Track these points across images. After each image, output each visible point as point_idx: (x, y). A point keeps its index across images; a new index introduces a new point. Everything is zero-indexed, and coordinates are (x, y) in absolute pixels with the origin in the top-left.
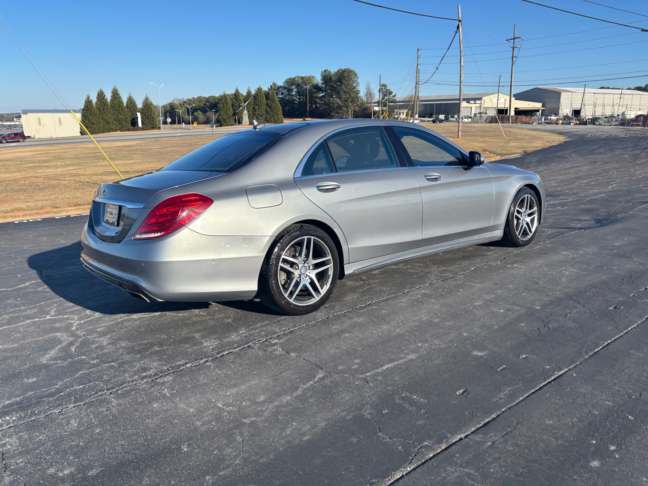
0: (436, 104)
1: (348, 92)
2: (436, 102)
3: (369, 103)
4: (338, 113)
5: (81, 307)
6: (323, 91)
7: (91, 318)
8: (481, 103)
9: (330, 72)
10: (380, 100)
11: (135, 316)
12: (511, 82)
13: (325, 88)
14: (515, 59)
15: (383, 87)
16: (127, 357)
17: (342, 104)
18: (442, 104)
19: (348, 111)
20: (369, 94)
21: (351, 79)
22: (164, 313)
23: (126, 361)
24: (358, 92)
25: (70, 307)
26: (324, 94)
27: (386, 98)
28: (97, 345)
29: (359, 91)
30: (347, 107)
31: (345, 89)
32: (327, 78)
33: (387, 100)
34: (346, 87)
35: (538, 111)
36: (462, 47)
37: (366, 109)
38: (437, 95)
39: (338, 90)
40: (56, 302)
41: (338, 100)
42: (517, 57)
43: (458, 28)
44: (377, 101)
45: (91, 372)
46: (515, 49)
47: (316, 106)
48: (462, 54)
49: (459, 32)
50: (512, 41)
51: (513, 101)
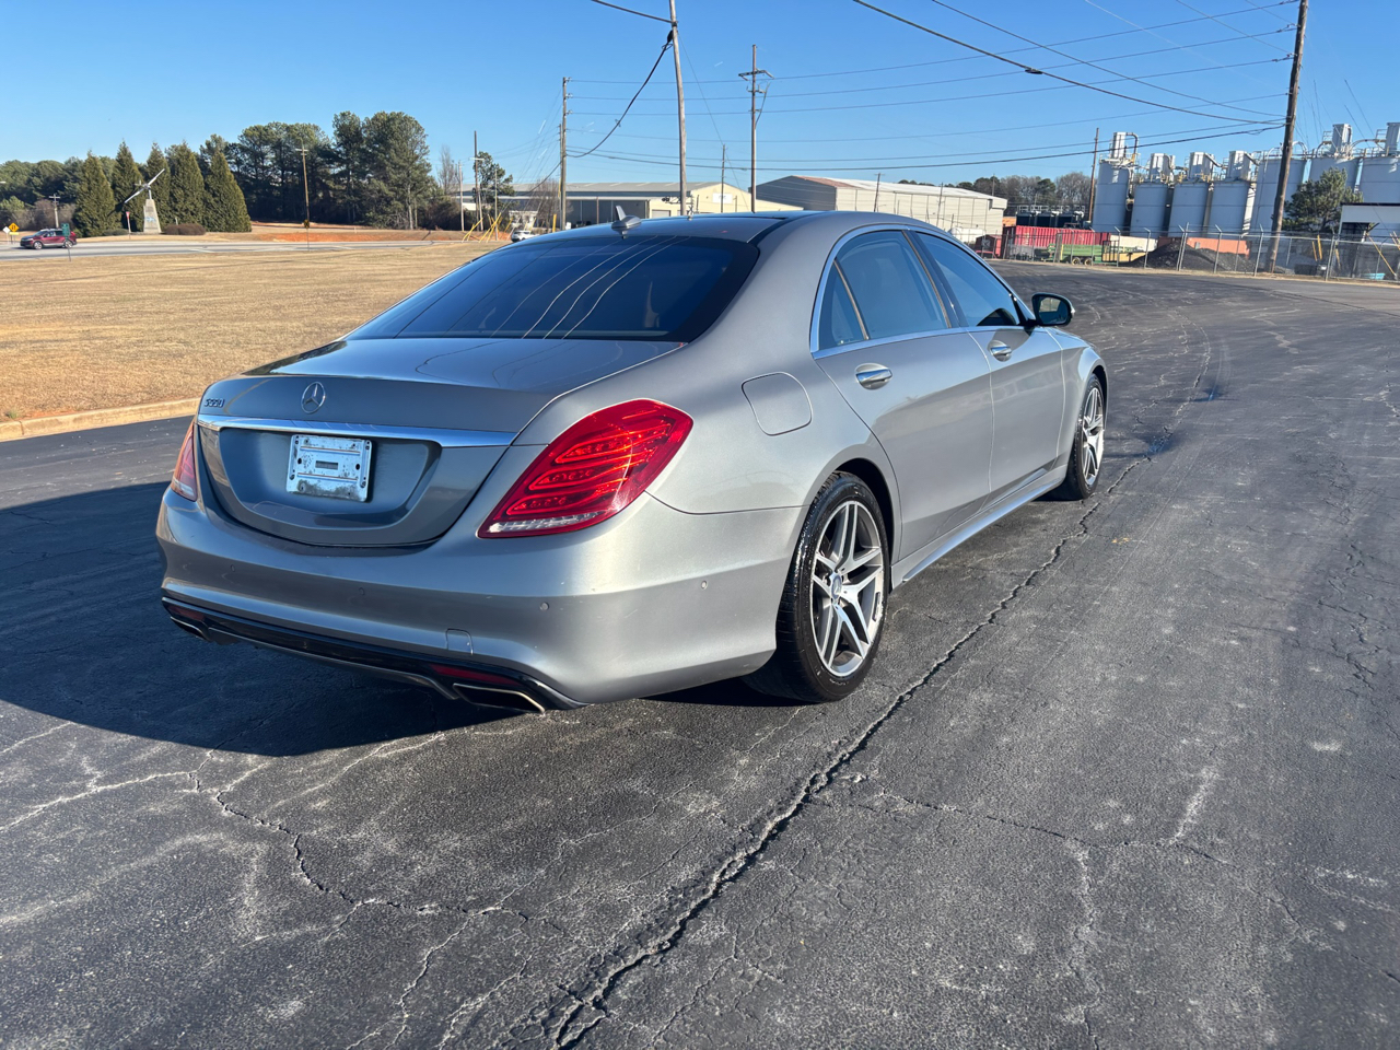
0: (600, 201)
1: (403, 168)
2: (600, 198)
3: (451, 194)
4: (383, 213)
5: (174, 745)
6: (342, 162)
7: (247, 774)
8: (692, 203)
9: (354, 119)
10: (479, 186)
11: (381, 751)
12: (753, 161)
13: (347, 154)
14: (757, 115)
15: (482, 159)
16: (513, 880)
17: (392, 194)
18: (609, 201)
19: (406, 209)
20: (450, 173)
21: (407, 138)
22: (455, 732)
23: (523, 893)
24: (425, 168)
25: (134, 749)
26: (343, 168)
27: (491, 183)
28: (368, 854)
29: (428, 165)
30: (402, 199)
31: (396, 159)
32: (348, 133)
33: (493, 188)
34: (397, 155)
36: (680, 81)
37: (447, 206)
39: (381, 162)
40: (65, 736)
41: (382, 183)
42: (760, 111)
43: (670, 37)
44: (470, 189)
45: (457, 945)
46: (757, 94)
47: (326, 196)
48: (682, 96)
49: (673, 45)
50: (750, 77)
51: (756, 201)
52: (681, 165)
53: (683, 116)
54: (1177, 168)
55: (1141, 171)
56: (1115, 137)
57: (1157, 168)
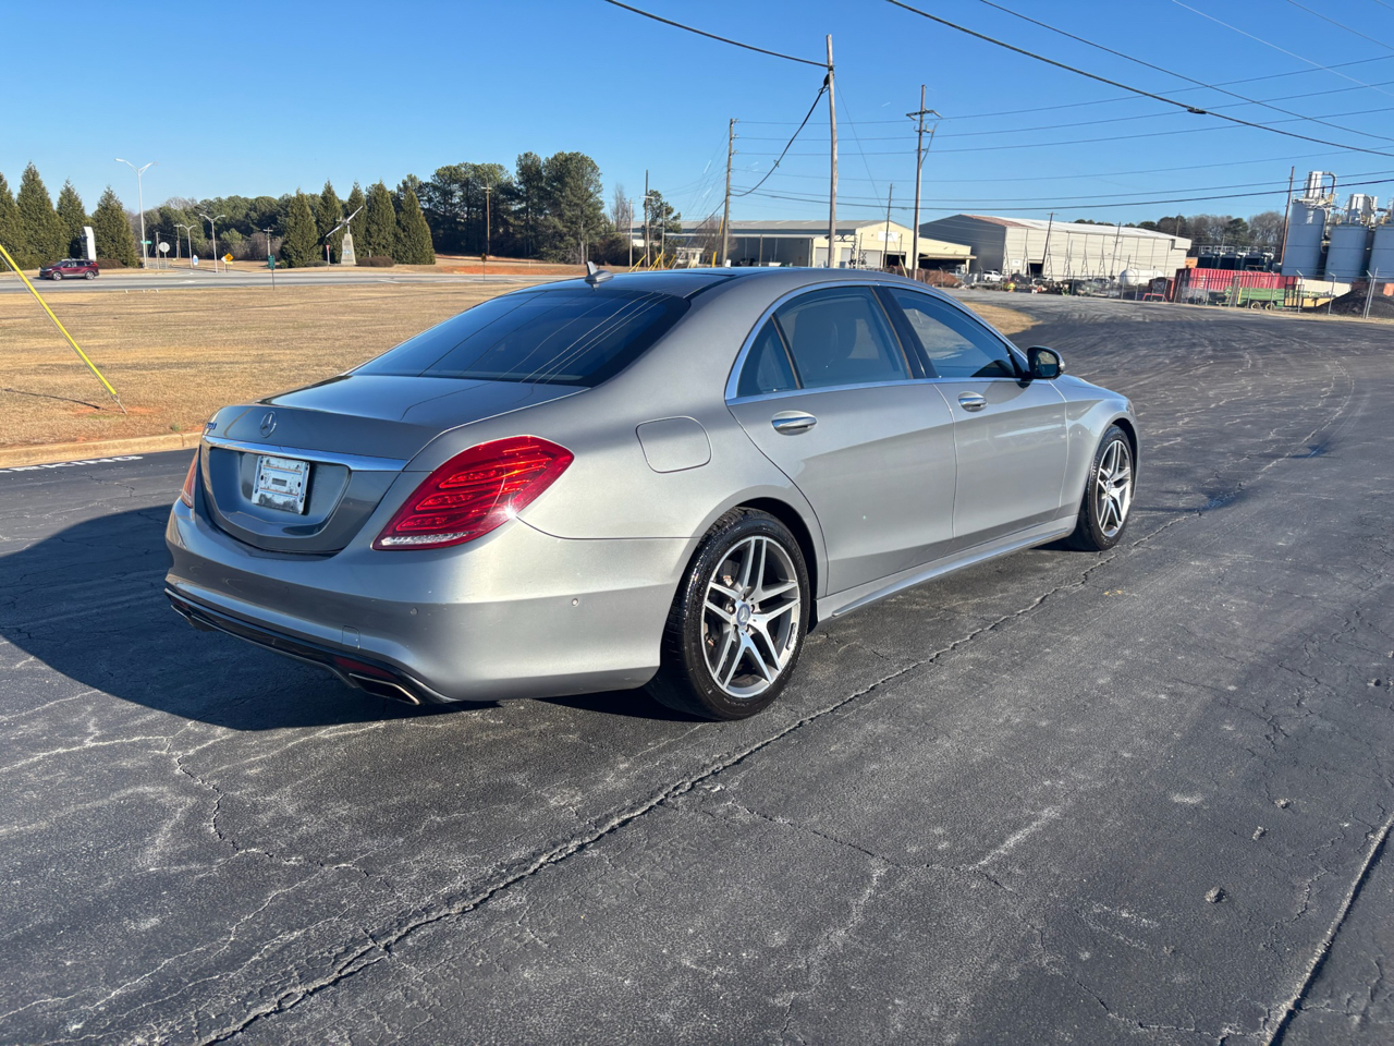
0: (764, 239)
1: (576, 205)
2: (764, 235)
3: (623, 231)
4: (556, 248)
5: (166, 714)
6: (522, 199)
7: (210, 742)
8: (855, 241)
9: (535, 161)
10: (648, 224)
11: (325, 733)
12: (917, 200)
13: (527, 192)
14: (923, 155)
15: (653, 198)
16: (373, 845)
17: (565, 230)
18: (774, 239)
19: (579, 245)
20: (623, 210)
21: (583, 176)
22: (395, 722)
23: (376, 855)
24: (598, 206)
25: (135, 714)
26: (524, 205)
27: (660, 221)
28: (270, 814)
29: (601, 202)
30: (575, 235)
31: (571, 197)
32: (529, 171)
33: (661, 225)
34: (573, 193)
35: (963, 262)
36: (834, 123)
37: (617, 242)
39: (557, 199)
40: (87, 701)
41: (556, 220)
42: (927, 150)
43: (827, 81)
44: (640, 226)
45: (300, 890)
46: (924, 134)
47: (506, 231)
48: (835, 138)
49: (829, 88)
50: (918, 117)
51: (919, 240)
52: (831, 203)
53: (836, 157)
54: (1379, 210)
55: (1339, 212)
56: (1311, 176)
57: (1357, 210)
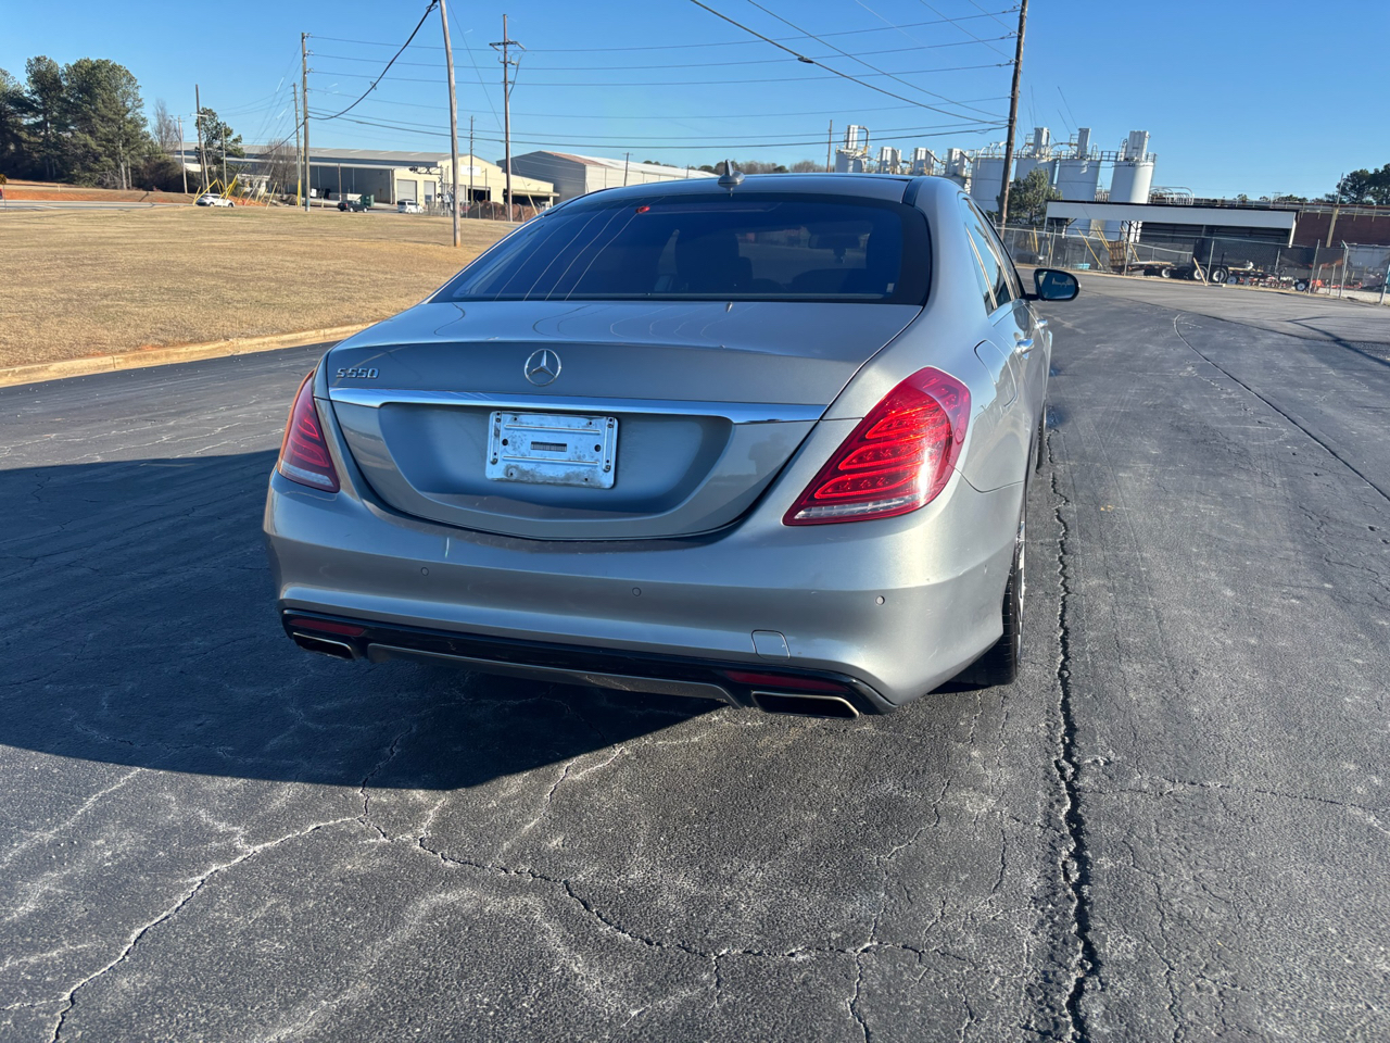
0: (342, 168)
1: (113, 121)
2: (342, 165)
3: (172, 152)
4: (91, 170)
6: (37, 112)
8: (441, 174)
9: (51, 67)
10: (203, 146)
12: (507, 133)
13: (43, 104)
14: (509, 87)
15: (206, 116)
17: (101, 149)
18: (351, 169)
19: (118, 166)
20: (166, 128)
21: (117, 88)
24: (137, 124)
26: (40, 118)
27: (217, 143)
29: (143, 119)
30: (113, 155)
31: (104, 111)
32: (45, 80)
33: (220, 148)
34: (106, 107)
35: (547, 199)
36: (449, 45)
37: (165, 165)
38: (362, 149)
39: (85, 114)
41: (88, 137)
42: (513, 83)
44: (192, 148)
46: (509, 65)
47: (19, 151)
48: (452, 62)
50: (502, 47)
51: (512, 177)
52: (452, 136)
53: (453, 82)
54: (904, 162)
55: (872, 162)
56: (849, 129)
57: (886, 161)
